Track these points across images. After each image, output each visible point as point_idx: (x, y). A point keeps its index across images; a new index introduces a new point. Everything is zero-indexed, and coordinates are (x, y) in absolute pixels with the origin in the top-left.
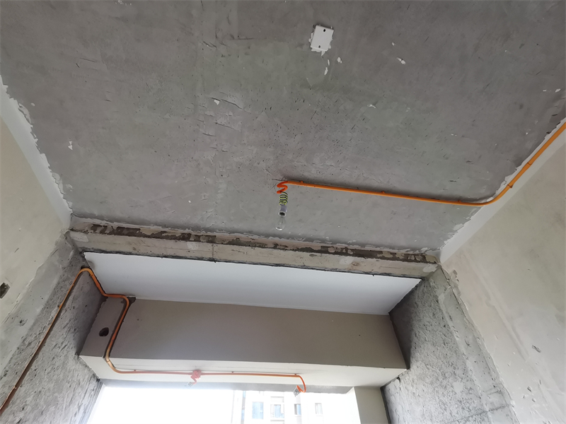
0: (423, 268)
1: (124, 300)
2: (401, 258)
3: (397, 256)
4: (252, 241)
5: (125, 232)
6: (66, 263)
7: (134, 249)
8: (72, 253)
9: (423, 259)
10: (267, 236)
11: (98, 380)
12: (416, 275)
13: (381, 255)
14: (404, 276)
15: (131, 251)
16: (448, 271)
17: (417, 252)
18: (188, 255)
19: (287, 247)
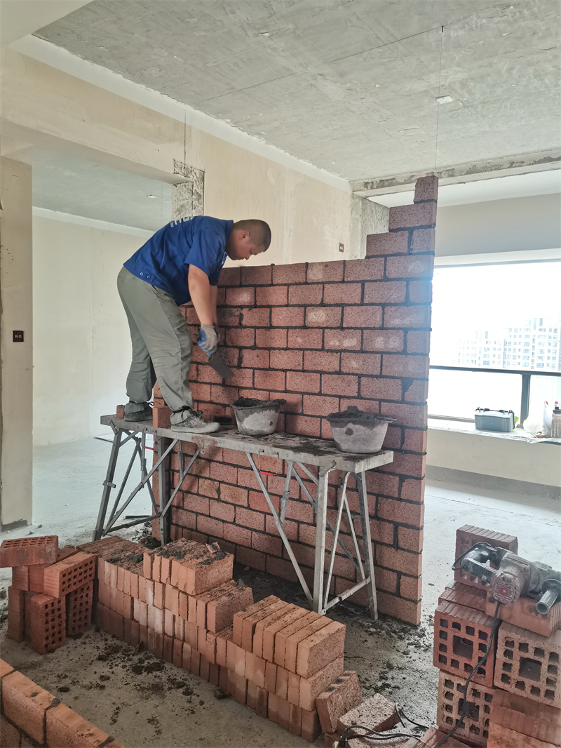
4: (488, 165)
5: (386, 183)
6: (360, 211)
8: (360, 203)
10: (502, 158)
19: (523, 162)
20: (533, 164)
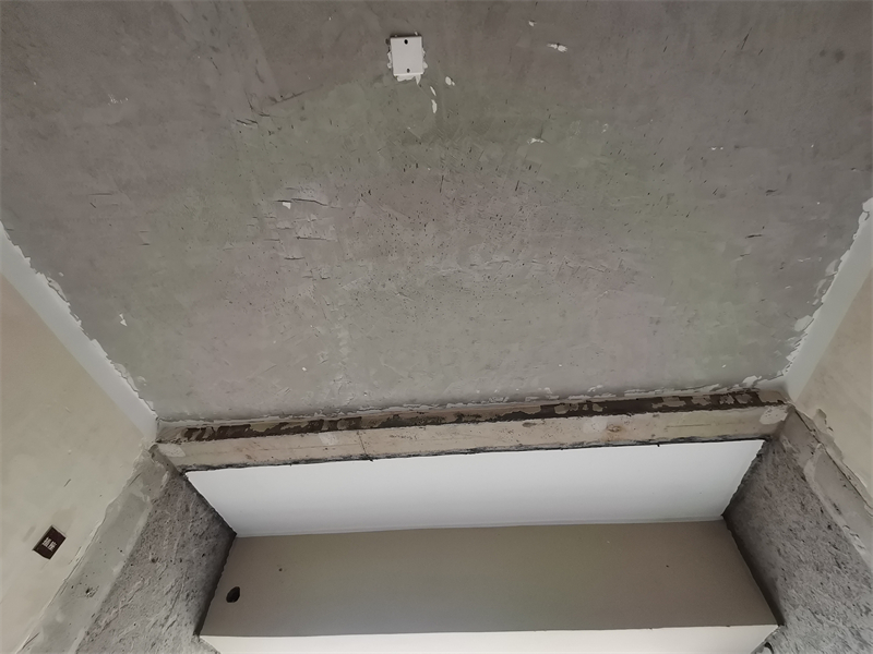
0: (759, 417)
2: (704, 404)
3: (694, 402)
4: (420, 416)
5: (230, 432)
6: (158, 493)
7: (249, 457)
8: (166, 477)
9: (753, 398)
10: (445, 403)
12: (750, 431)
13: (660, 405)
14: (725, 439)
15: (246, 460)
16: (809, 413)
17: (737, 387)
18: (328, 455)
19: (479, 416)
20: (495, 421)
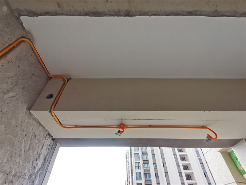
1: (64, 79)
7: (59, 5)
11: (53, 139)
